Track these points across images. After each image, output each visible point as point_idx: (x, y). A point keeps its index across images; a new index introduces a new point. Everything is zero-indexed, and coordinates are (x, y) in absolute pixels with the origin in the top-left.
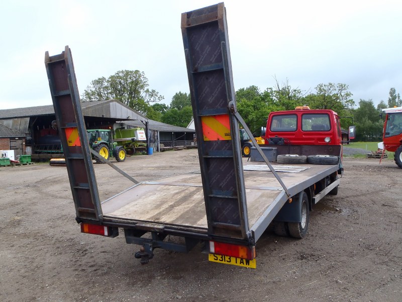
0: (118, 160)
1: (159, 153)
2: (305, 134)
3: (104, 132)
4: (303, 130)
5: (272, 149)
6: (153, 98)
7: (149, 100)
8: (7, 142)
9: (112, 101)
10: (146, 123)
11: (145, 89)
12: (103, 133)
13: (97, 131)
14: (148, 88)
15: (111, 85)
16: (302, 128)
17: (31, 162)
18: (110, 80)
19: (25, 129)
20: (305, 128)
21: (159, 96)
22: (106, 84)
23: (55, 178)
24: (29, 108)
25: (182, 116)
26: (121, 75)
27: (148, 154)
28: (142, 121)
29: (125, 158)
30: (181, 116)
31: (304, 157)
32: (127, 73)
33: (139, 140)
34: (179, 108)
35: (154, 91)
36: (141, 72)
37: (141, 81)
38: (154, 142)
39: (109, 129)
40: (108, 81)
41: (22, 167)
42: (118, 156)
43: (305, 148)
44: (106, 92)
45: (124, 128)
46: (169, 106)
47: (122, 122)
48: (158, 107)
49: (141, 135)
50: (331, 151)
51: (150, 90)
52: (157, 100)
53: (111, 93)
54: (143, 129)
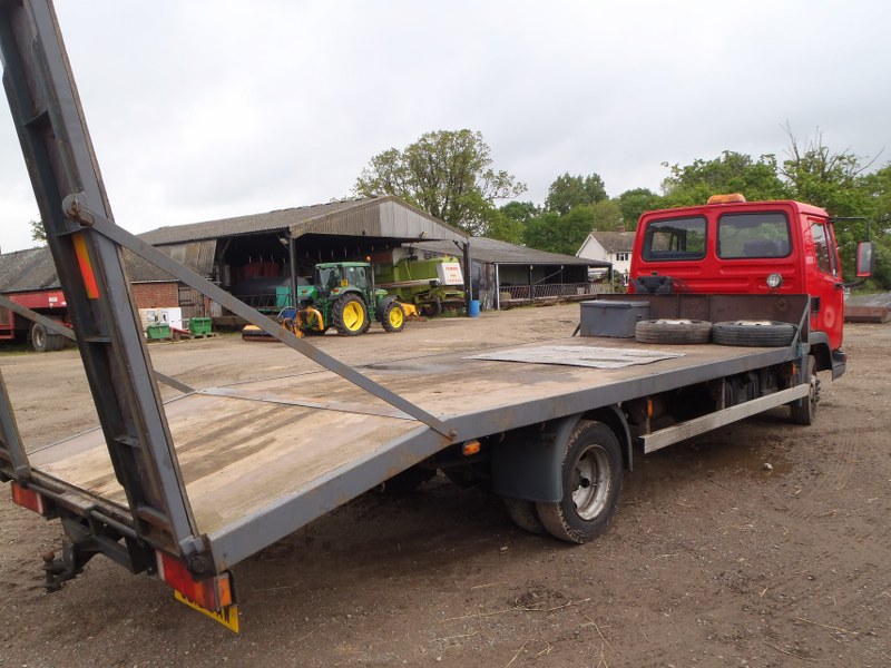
0: (388, 329)
1: (499, 311)
2: (724, 267)
3: (355, 267)
4: (722, 255)
5: (629, 307)
6: (501, 189)
7: (493, 194)
8: (173, 291)
9: (384, 200)
10: (465, 246)
11: (485, 172)
12: (352, 270)
13: (340, 268)
14: (490, 167)
15: (411, 164)
16: (718, 252)
17: (212, 331)
18: (408, 154)
19: (209, 264)
20: (726, 252)
21: (515, 185)
22: (399, 163)
23: (216, 368)
24: (224, 221)
25: (569, 228)
26: (430, 141)
27: (468, 314)
28: (456, 243)
29: (403, 324)
30: (567, 228)
31: (706, 325)
32: (446, 136)
33: (448, 283)
34: (564, 211)
35: (503, 174)
36: (474, 132)
37: (475, 153)
38: (487, 289)
39: (365, 261)
40: (404, 158)
41: (193, 343)
42: (387, 319)
43: (719, 303)
44: (400, 181)
45: (416, 258)
46: (543, 206)
47: (415, 245)
48: (515, 210)
49: (451, 273)
50: (783, 309)
51: (496, 173)
52: (512, 195)
53: (411, 182)
54: (455, 259)
